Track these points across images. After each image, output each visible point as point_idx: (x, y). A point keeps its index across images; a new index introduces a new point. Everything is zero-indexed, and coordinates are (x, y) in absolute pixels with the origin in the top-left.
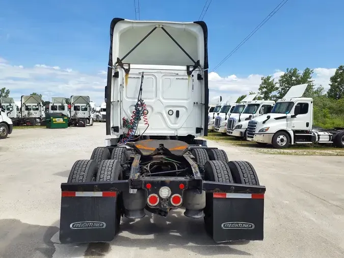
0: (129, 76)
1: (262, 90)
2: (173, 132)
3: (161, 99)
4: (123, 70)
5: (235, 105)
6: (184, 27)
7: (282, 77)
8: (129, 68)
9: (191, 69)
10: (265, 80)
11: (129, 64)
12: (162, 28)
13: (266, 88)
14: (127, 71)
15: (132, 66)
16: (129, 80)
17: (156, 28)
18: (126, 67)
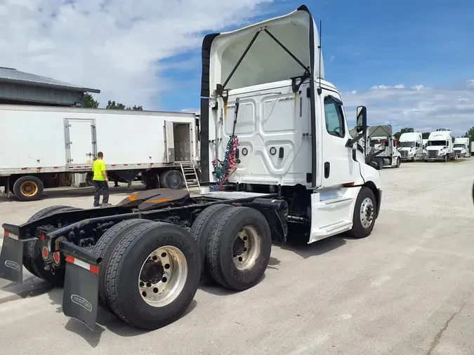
0: (228, 106)
2: (277, 179)
3: (262, 133)
4: (222, 99)
8: (228, 96)
9: (298, 83)
11: (227, 91)
12: (266, 30)
14: (226, 100)
15: (230, 92)
16: (228, 110)
18: (225, 95)
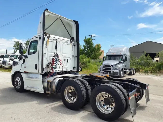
0: (49, 40)
1: (15, 47)
2: (66, 69)
3: (62, 53)
4: (47, 37)
5: (12, 54)
6: (69, 21)
7: (26, 42)
8: (49, 36)
9: (72, 41)
10: (16, 43)
11: (49, 34)
12: (60, 19)
13: (17, 46)
14: (48, 38)
15: (50, 35)
16: (49, 42)
17: (58, 18)
18: (48, 36)
